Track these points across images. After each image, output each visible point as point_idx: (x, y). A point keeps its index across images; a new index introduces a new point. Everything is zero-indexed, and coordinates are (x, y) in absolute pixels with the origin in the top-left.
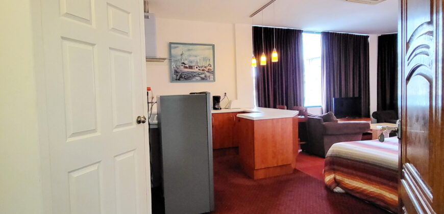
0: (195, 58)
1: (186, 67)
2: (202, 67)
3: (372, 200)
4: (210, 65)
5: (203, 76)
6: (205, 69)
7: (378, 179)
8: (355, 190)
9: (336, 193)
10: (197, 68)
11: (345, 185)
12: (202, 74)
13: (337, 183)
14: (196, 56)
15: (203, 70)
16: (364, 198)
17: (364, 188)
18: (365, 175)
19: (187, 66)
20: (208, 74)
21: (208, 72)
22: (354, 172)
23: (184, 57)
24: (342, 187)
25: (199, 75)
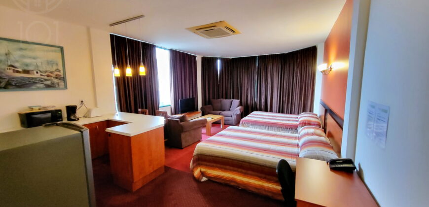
0: (35, 60)
1: (18, 72)
2: (46, 72)
3: (228, 182)
4: (58, 70)
5: (48, 83)
6: (51, 75)
7: (231, 168)
8: (216, 177)
9: (203, 182)
10: (37, 73)
11: (208, 174)
12: (46, 80)
13: (203, 174)
14: (34, 58)
15: (48, 76)
16: (223, 182)
17: (222, 175)
18: (222, 166)
19: (20, 70)
20: (56, 81)
21: (56, 78)
22: (215, 165)
23: (12, 58)
24: (206, 177)
25: (42, 81)
